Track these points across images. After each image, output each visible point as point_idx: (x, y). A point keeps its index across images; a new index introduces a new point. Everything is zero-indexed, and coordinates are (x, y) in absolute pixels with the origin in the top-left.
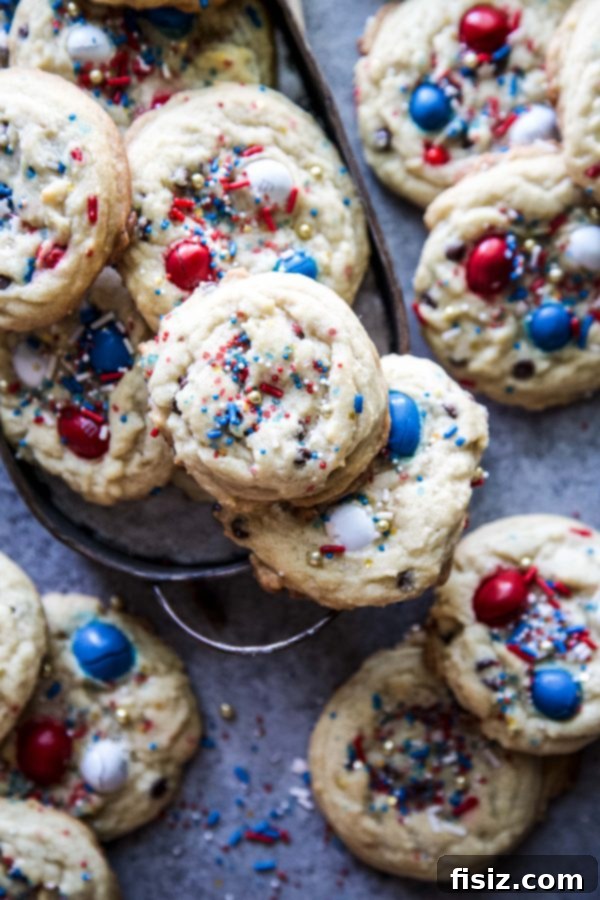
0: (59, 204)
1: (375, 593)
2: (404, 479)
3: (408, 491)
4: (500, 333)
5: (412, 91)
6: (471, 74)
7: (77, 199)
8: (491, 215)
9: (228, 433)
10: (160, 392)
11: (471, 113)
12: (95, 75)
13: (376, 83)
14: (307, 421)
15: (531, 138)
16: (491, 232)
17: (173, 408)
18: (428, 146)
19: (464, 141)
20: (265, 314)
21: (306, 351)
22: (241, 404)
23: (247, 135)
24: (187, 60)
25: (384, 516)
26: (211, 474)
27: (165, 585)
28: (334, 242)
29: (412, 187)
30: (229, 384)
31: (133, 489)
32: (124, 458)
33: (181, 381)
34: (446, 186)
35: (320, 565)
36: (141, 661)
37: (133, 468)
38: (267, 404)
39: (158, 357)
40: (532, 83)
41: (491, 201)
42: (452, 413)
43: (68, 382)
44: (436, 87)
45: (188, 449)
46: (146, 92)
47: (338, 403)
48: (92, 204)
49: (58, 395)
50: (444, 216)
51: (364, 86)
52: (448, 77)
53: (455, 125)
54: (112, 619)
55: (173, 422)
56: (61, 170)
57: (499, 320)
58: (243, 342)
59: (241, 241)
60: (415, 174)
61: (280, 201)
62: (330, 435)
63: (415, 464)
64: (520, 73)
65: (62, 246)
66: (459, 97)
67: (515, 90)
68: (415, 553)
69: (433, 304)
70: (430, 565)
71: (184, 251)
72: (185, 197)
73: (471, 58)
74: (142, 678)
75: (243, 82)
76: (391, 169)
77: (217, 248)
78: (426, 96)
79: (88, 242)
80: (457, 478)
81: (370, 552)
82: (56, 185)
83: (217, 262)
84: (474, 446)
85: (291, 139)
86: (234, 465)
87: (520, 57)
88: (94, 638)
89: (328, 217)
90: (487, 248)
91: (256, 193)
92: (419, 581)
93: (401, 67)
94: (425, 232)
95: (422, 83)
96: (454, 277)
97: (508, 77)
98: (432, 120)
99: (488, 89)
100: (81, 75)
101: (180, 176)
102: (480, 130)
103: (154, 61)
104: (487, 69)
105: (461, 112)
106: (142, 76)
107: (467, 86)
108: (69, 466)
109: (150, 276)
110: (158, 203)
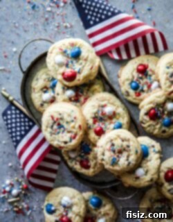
0: (74, 127)
1: (147, 184)
2: (148, 161)
3: (149, 164)
4: (158, 126)
5: (131, 84)
6: (141, 78)
7: (77, 126)
8: (151, 106)
9: (114, 163)
10: (100, 157)
11: (143, 85)
12: (73, 99)
13: (124, 83)
14: (128, 156)
15: (155, 88)
16: (152, 108)
17: (103, 160)
18: (136, 93)
19: (143, 91)
20: (116, 139)
21: (125, 144)
22: (115, 157)
23: (103, 103)
24: (88, 90)
25: (145, 169)
26: (113, 170)
27: (107, 189)
28: (123, 118)
29: (135, 101)
30: (112, 153)
31: (96, 173)
32: (94, 168)
33: (103, 154)
34: (142, 100)
35: (135, 181)
36: (104, 202)
37: (96, 169)
38: (120, 155)
39: (98, 150)
40: (153, 77)
41: (151, 103)
42: (153, 146)
43: (80, 156)
44: (135, 82)
45: (108, 166)
46: (82, 99)
47: (133, 152)
48: (80, 127)
49: (79, 158)
50: (143, 107)
51: (121, 84)
52: (137, 80)
53: (140, 88)
54: (96, 195)
55: (104, 162)
56: (72, 121)
57: (157, 124)
58: (113, 145)
59: (107, 123)
60: (135, 99)
61: (112, 114)
62: (133, 158)
63: (149, 158)
64: (150, 76)
65: (76, 135)
66: (140, 83)
67: (150, 79)
68: (153, 175)
69: (144, 123)
70: (156, 176)
71: (98, 129)
72: (95, 119)
73: (140, 75)
74: (105, 206)
75: (99, 92)
76: (130, 98)
77: (103, 126)
78: (134, 84)
79: (80, 133)
80: (157, 159)
81: (144, 177)
82: (72, 124)
83: (104, 129)
84: (159, 152)
85: (111, 101)
86: (117, 168)
87: (150, 73)
88: (94, 200)
89: (122, 114)
90: (152, 111)
91: (107, 114)
92: (155, 180)
93: (127, 80)
94: (139, 110)
95: (132, 82)
96: (147, 118)
97: (148, 77)
98: (136, 88)
99: (145, 80)
100: (70, 100)
101: (93, 116)
102: (145, 88)
103: (82, 92)
104: (144, 77)
105: (141, 85)
106: (81, 96)
107: (141, 81)
108: (84, 171)
109: (92, 135)
110: (91, 122)
